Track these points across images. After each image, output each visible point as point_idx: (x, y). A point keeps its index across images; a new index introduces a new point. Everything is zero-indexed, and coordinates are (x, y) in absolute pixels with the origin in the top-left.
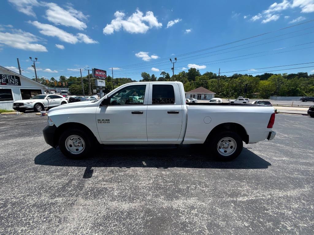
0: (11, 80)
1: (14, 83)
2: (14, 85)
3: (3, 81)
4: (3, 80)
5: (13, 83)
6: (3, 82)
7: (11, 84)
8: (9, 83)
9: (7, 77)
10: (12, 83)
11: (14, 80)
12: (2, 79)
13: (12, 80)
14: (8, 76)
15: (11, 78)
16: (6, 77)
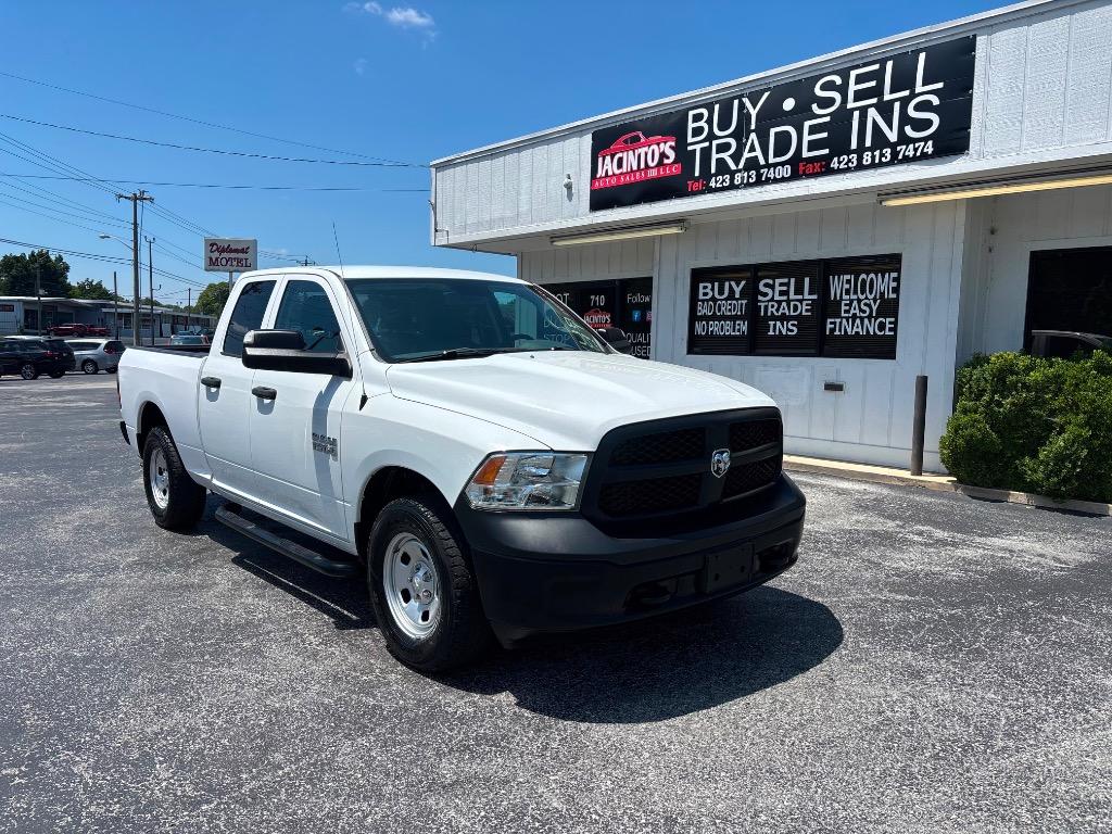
0: (873, 113)
1: (893, 136)
2: (895, 161)
3: (807, 138)
4: (813, 130)
5: (887, 144)
6: (813, 146)
7: (867, 158)
8: (854, 145)
9: (853, 88)
10: (880, 140)
11: (905, 102)
12: (807, 124)
13: (885, 110)
14: (860, 79)
15: (877, 92)
16: (843, 90)
